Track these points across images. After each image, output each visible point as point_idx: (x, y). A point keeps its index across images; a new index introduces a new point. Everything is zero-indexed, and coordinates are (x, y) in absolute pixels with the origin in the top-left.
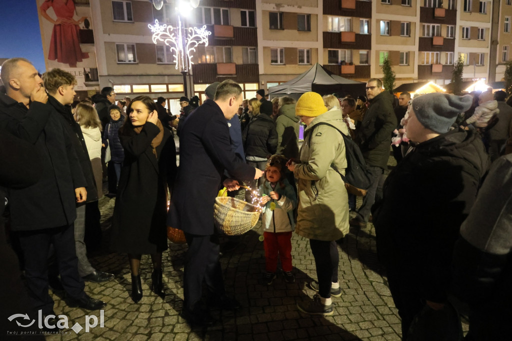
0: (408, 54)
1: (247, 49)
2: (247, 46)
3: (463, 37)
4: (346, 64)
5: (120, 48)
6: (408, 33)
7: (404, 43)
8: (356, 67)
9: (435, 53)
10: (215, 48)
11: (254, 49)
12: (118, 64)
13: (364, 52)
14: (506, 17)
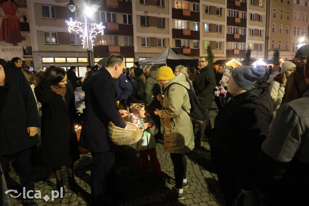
0: (220, 43)
1: (127, 37)
2: (127, 35)
3: (250, 34)
4: (186, 48)
5: (47, 35)
6: (221, 31)
7: (218, 37)
8: (192, 50)
9: (235, 43)
10: (107, 36)
11: (132, 37)
12: (45, 44)
13: (196, 41)
14: (273, 24)
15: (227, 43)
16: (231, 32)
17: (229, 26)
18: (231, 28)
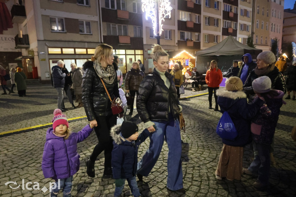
1: (136, 27)
4: (189, 41)
6: (217, 25)
7: (216, 30)
8: (194, 43)
11: (140, 28)
12: (52, 32)
13: (197, 34)
14: (257, 20)
15: (222, 37)
16: (226, 26)
17: (224, 20)
18: (226, 22)
